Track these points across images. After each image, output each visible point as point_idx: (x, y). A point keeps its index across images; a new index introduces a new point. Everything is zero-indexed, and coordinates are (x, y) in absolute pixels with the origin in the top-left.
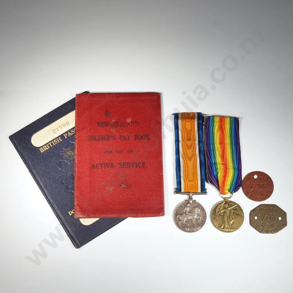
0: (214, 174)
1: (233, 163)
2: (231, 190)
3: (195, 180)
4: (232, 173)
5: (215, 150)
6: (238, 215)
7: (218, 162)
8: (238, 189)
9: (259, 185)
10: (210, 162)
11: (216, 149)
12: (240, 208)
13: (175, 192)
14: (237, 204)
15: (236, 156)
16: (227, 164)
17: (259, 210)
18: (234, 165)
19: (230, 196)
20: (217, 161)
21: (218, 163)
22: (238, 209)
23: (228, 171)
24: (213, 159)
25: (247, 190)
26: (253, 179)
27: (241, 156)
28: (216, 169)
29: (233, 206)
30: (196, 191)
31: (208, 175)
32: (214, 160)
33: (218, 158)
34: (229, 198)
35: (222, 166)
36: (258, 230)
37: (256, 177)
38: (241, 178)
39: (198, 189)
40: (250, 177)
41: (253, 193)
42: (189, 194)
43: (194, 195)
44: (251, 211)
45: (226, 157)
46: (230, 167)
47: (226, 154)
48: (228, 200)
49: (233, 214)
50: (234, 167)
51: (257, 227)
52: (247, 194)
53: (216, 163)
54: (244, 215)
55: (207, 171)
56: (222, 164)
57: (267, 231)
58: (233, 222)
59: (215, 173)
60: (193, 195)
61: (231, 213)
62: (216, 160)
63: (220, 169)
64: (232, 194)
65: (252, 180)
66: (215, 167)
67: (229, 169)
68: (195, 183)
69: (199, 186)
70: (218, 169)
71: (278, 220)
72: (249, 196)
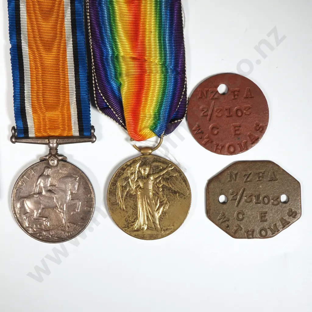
0: (112, 88)
1: (161, 55)
2: (155, 128)
3: (63, 105)
4: (158, 83)
5: (114, 20)
6: (175, 192)
7: (122, 54)
8: (176, 125)
9: (229, 110)
10: (102, 54)
11: (118, 18)
12: (181, 175)
13: (11, 138)
14: (172, 164)
15: (171, 33)
16: (146, 58)
17: (231, 177)
18: (165, 59)
19: (156, 142)
20: (121, 49)
21: (123, 57)
22: (177, 179)
23: (146, 78)
24: (108, 46)
25: (199, 126)
26: (216, 96)
27: (183, 34)
28: (118, 75)
29: (164, 169)
30: (65, 134)
31: (97, 90)
32: (112, 50)
33: (121, 41)
34: (153, 149)
35: (132, 64)
36: (226, 229)
37: (222, 88)
38: (185, 94)
39: (70, 129)
40: (207, 89)
41: (216, 132)
42: (49, 143)
43: (61, 144)
44: (210, 182)
45: (144, 37)
46: (153, 67)
47: (144, 32)
48: (150, 154)
49: (163, 190)
50: (164, 65)
51: (225, 221)
52: (200, 136)
53: (117, 57)
54: (190, 194)
55: (95, 80)
56: (134, 59)
57: (250, 233)
58: (164, 213)
59: (114, 85)
60: (58, 144)
61: (158, 187)
62: (117, 48)
63: (127, 75)
64: (161, 138)
65: (212, 99)
66: (115, 68)
67: (151, 72)
68: (62, 112)
69: (73, 121)
70: (121, 74)
71: (278, 204)
72: (203, 142)
